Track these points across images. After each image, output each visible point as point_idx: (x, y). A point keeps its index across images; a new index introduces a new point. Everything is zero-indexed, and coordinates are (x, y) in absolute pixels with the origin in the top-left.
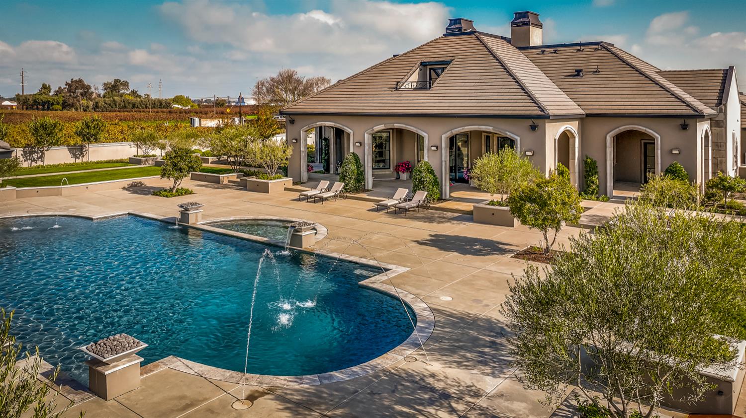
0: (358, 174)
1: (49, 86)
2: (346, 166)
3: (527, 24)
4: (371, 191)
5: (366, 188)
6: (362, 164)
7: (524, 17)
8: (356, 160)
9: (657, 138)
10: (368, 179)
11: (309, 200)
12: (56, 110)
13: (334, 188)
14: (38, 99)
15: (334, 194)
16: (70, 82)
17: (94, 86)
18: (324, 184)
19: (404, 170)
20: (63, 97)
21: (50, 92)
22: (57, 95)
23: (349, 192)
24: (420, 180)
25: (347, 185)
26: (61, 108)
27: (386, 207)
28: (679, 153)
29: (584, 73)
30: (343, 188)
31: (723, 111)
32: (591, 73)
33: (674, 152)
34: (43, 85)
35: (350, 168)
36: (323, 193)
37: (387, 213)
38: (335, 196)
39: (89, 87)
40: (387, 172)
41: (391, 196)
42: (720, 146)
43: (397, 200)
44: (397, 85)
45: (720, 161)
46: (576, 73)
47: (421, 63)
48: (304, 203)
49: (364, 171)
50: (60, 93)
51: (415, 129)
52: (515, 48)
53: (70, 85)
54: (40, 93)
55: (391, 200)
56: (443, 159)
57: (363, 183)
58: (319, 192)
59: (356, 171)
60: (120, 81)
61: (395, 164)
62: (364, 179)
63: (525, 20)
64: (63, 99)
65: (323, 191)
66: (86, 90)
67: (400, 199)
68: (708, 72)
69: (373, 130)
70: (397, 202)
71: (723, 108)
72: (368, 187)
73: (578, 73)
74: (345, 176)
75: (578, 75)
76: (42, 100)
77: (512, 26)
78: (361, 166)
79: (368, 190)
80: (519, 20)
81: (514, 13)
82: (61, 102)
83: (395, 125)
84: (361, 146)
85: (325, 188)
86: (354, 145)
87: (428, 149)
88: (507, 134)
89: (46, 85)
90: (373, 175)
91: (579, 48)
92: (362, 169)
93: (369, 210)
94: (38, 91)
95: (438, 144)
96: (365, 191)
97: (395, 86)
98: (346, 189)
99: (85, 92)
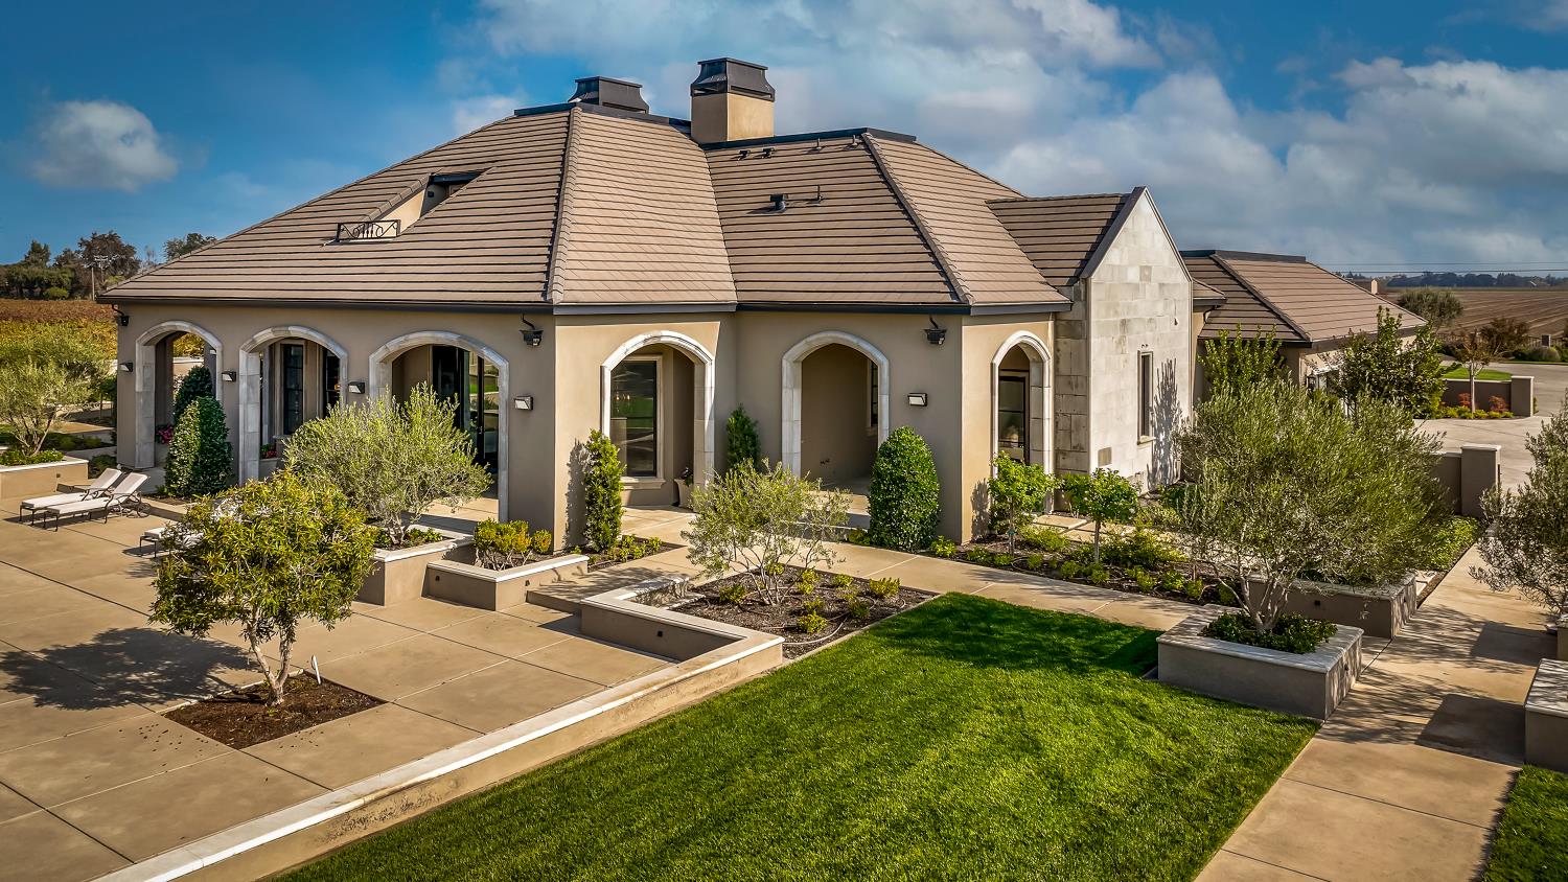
1: (46, 247)
3: (722, 88)
7: (718, 72)
9: (881, 364)
10: (244, 463)
12: (55, 298)
14: (17, 274)
16: (90, 240)
17: (147, 247)
20: (73, 270)
21: (48, 260)
22: (60, 266)
26: (65, 292)
28: (926, 405)
29: (791, 204)
31: (1082, 298)
32: (804, 204)
33: (914, 401)
34: (33, 244)
39: (130, 250)
42: (1076, 386)
44: (339, 231)
45: (1076, 422)
46: (774, 204)
47: (432, 178)
50: (67, 263)
51: (324, 340)
52: (695, 146)
53: (90, 246)
54: (26, 264)
60: (200, 237)
63: (720, 78)
64: (72, 275)
66: (124, 257)
68: (1103, 201)
69: (254, 341)
71: (1083, 291)
73: (776, 203)
75: (777, 208)
76: (24, 276)
77: (693, 94)
80: (709, 80)
81: (699, 63)
82: (66, 281)
84: (233, 381)
86: (223, 379)
87: (347, 391)
88: (483, 353)
89: (39, 245)
91: (814, 144)
94: (24, 259)
97: (334, 234)
99: (122, 259)
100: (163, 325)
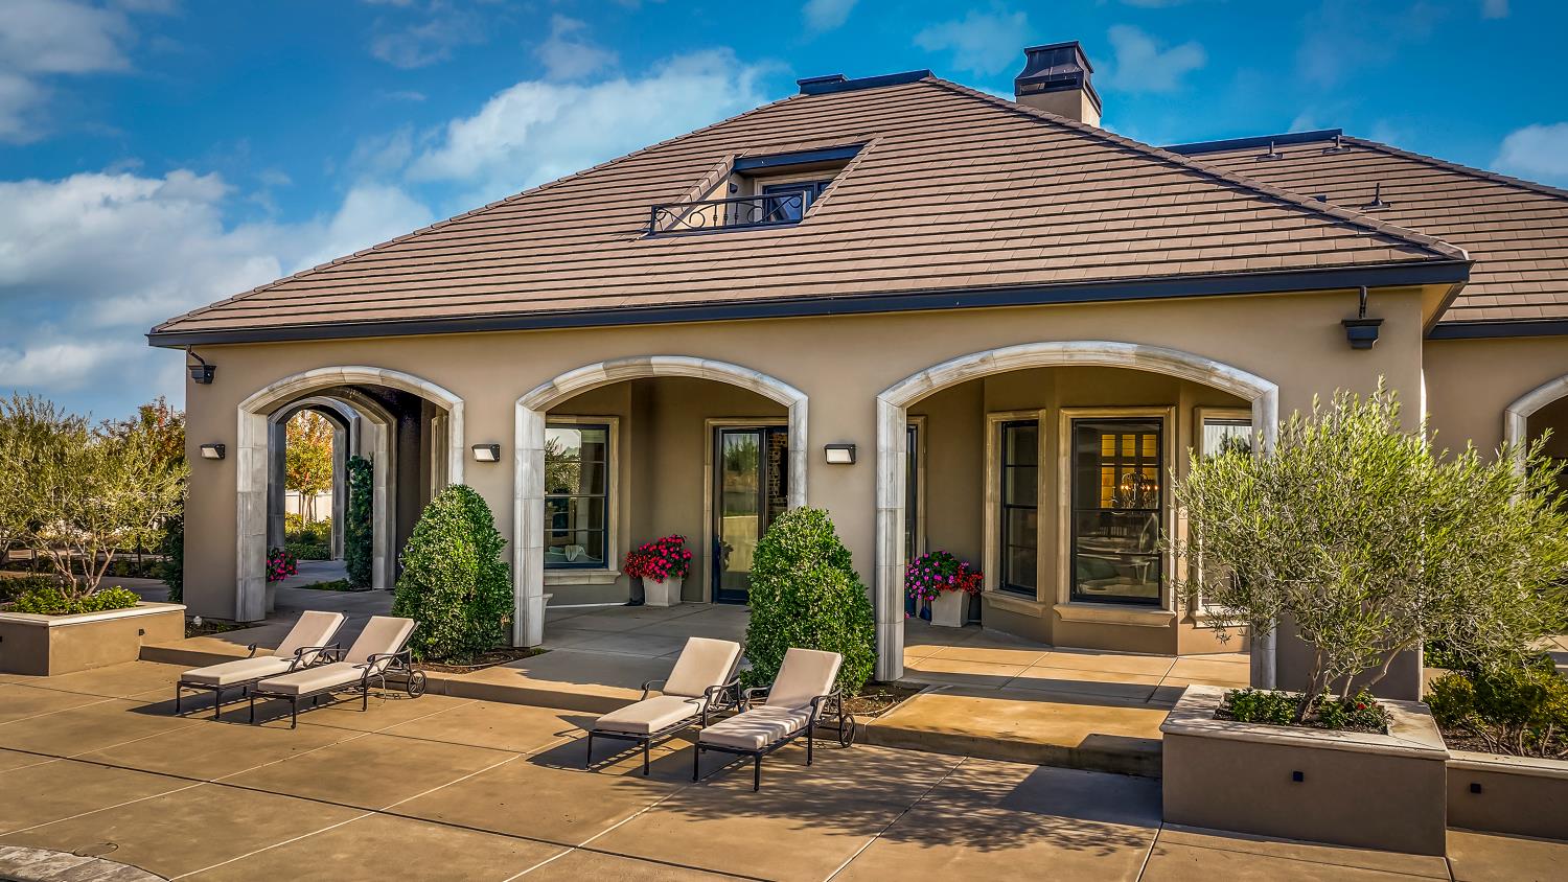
0: (481, 579)
2: (428, 543)
4: (539, 652)
5: (517, 643)
6: (502, 536)
7: (1061, 62)
8: (476, 519)
10: (525, 601)
11: (224, 709)
13: (362, 646)
15: (358, 674)
18: (319, 627)
19: (663, 567)
23: (441, 660)
24: (790, 598)
25: (427, 628)
27: (636, 738)
30: (412, 641)
35: (443, 552)
36: (307, 667)
37: (645, 771)
38: (364, 684)
40: (596, 578)
41: (654, 679)
43: (691, 698)
44: (654, 218)
47: (737, 160)
48: (197, 724)
49: (510, 566)
51: (748, 374)
55: (655, 700)
56: (883, 504)
57: (505, 620)
58: (286, 666)
59: (473, 565)
61: (627, 548)
62: (508, 601)
63: (1067, 69)
65: (309, 658)
67: (708, 693)
69: (553, 389)
70: (690, 710)
72: (525, 637)
74: (422, 589)
78: (497, 546)
79: (526, 652)
80: (1045, 73)
81: (1023, 51)
83: (654, 360)
84: (497, 459)
85: (321, 643)
86: (468, 457)
87: (808, 462)
88: (1211, 372)
90: (546, 589)
92: (501, 558)
93: (541, 760)
95: (857, 436)
96: (512, 653)
97: (643, 225)
98: (424, 649)
100: (308, 374)
